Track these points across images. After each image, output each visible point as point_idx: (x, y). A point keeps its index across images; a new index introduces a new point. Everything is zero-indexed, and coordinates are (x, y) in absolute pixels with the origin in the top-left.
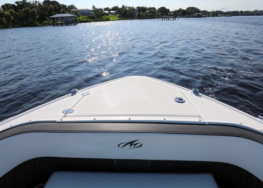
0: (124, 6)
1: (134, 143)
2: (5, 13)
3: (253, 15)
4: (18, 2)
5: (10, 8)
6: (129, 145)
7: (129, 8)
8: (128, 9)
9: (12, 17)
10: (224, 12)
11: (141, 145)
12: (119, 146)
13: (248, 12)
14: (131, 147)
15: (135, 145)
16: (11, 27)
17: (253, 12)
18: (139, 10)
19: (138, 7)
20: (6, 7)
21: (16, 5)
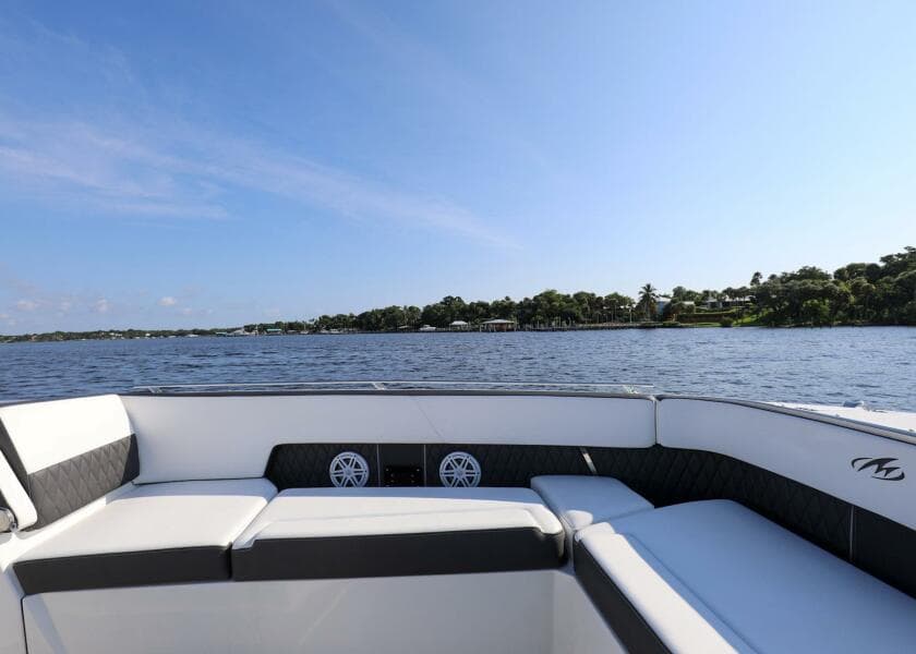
1: (887, 466)
2: (838, 288)
4: (891, 256)
5: (860, 274)
6: (876, 467)
9: (852, 299)
11: (902, 477)
12: (853, 463)
14: (878, 475)
15: (889, 470)
16: (835, 323)
20: (847, 275)
21: (882, 264)
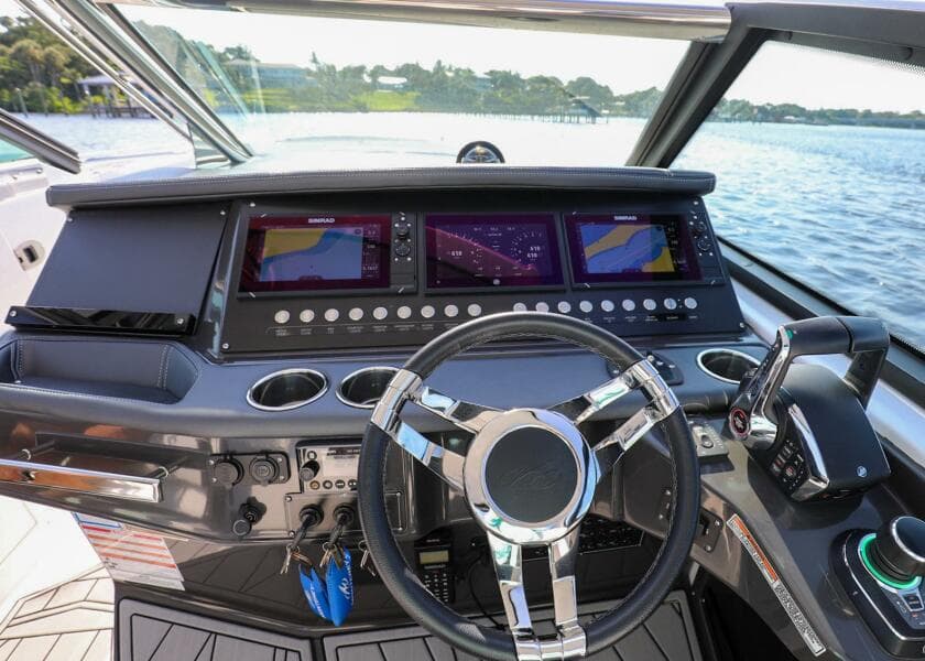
0: (443, 64)
3: (907, 126)
7: (457, 71)
8: (450, 74)
10: (807, 109)
13: (890, 115)
17: (906, 116)
18: (493, 81)
19: (492, 73)
